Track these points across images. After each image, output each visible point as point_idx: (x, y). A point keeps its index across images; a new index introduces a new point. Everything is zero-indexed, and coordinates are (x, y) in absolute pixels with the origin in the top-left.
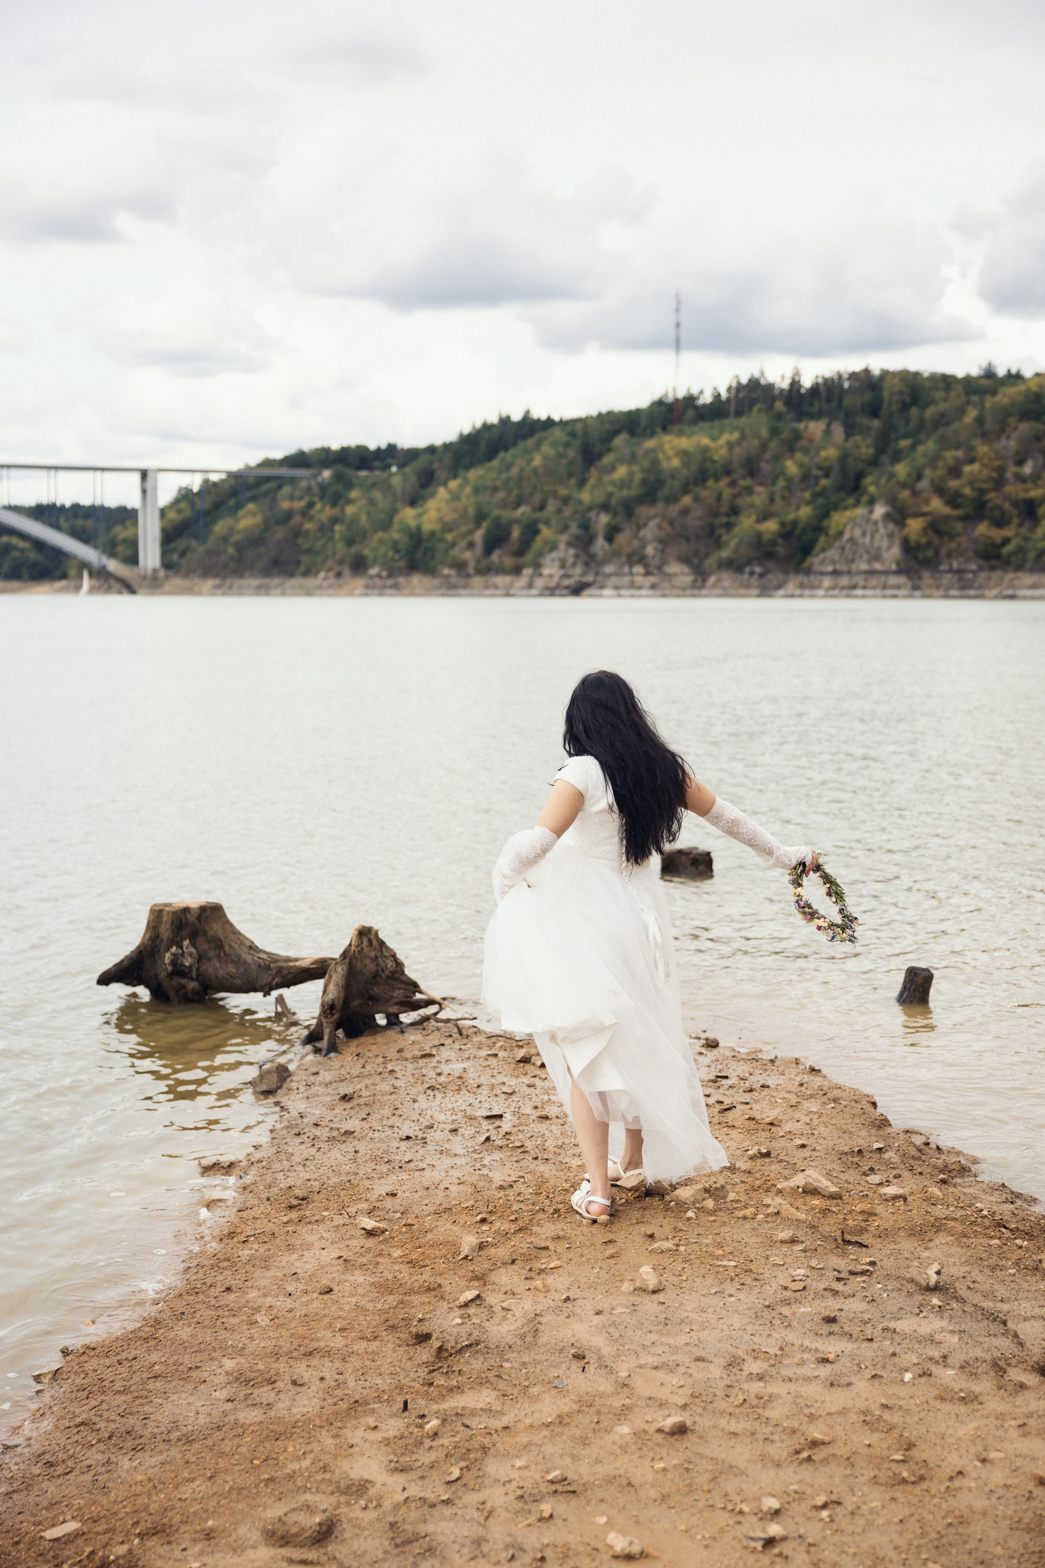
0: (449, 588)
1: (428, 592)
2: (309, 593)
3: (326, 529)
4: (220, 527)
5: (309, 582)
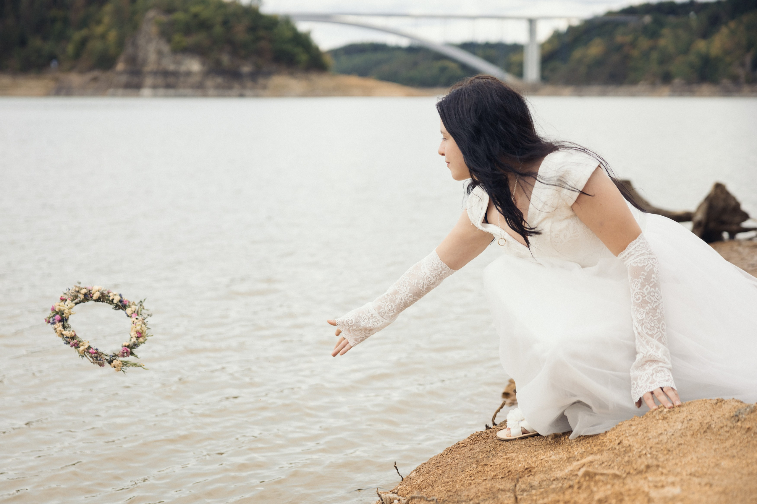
0: (727, 93)
1: (713, 95)
2: (633, 95)
3: (646, 55)
4: (577, 54)
5: (634, 89)
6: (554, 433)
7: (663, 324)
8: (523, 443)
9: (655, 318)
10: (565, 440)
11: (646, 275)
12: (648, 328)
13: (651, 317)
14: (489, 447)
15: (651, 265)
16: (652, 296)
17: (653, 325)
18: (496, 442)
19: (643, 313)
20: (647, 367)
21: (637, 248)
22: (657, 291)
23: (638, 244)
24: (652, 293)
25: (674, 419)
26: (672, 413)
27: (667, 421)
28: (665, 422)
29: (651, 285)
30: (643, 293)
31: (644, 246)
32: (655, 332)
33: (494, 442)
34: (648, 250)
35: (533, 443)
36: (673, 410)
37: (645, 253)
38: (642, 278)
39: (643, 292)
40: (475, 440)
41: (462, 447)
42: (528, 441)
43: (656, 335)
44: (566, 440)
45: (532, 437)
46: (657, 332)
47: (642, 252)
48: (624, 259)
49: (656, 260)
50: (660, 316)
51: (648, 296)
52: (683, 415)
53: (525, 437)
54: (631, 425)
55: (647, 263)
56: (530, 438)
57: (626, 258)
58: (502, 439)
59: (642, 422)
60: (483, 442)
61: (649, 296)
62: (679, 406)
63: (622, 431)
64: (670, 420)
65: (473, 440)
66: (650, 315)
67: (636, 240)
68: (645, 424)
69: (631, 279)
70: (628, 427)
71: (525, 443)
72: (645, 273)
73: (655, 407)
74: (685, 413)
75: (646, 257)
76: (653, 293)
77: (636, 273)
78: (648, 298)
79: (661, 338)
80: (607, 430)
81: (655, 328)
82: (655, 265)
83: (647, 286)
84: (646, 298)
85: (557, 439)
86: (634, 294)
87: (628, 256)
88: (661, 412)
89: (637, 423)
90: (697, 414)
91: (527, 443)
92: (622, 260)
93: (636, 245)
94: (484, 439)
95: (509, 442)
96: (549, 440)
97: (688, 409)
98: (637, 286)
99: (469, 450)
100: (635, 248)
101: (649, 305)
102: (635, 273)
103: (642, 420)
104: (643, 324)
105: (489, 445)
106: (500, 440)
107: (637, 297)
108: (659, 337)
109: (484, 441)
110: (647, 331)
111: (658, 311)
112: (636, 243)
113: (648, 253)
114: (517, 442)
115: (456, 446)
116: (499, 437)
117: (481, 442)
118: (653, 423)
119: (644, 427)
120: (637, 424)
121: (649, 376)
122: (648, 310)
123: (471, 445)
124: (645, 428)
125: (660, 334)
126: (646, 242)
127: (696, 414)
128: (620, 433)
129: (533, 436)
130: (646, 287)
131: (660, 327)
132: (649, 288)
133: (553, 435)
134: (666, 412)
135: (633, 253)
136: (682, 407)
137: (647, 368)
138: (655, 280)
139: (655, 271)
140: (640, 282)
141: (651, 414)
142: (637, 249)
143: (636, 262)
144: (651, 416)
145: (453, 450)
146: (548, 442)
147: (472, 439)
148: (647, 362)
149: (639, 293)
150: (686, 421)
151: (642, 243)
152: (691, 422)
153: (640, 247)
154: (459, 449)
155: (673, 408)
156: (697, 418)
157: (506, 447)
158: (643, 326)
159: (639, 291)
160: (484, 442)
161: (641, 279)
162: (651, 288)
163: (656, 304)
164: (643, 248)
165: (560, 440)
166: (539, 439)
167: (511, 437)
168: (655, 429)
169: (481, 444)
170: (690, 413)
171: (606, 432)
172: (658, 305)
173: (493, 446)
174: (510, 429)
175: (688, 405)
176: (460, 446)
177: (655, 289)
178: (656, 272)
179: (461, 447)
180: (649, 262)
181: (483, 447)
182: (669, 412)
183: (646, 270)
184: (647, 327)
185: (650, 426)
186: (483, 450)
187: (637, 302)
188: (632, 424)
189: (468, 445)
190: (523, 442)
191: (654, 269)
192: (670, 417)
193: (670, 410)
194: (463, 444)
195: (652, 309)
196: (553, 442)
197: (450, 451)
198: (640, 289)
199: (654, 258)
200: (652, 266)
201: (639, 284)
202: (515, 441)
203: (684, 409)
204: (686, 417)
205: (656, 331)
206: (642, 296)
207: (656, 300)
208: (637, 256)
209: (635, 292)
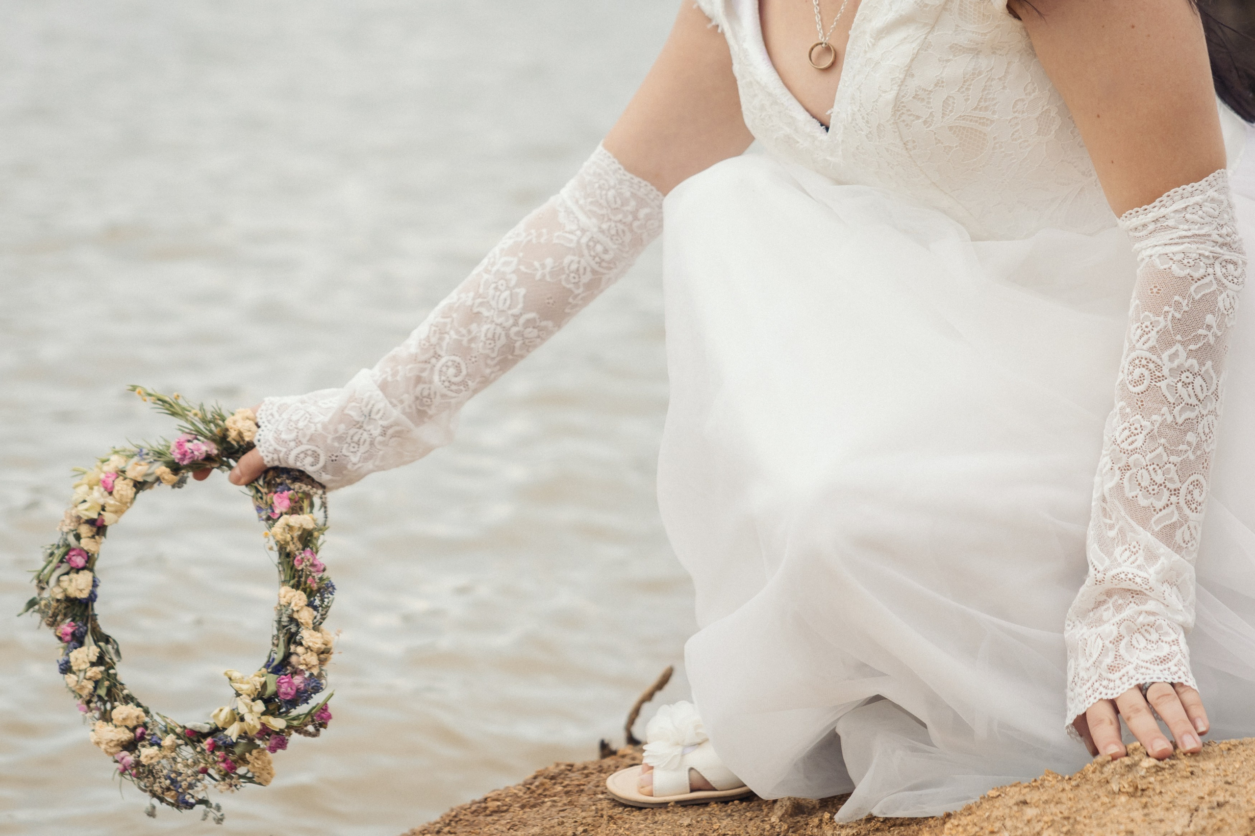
6: (794, 795)
7: (1197, 484)
8: (686, 821)
9: (1173, 459)
10: (819, 826)
11: (1186, 309)
12: (1139, 484)
13: (1160, 450)
14: (576, 822)
15: (1214, 282)
16: (1185, 385)
17: (1159, 479)
18: (602, 810)
19: (1139, 430)
20: (1106, 612)
21: (1190, 210)
22: (1207, 371)
23: (1198, 198)
24: (1188, 374)
25: (1167, 798)
26: (1166, 774)
27: (1144, 800)
28: (1136, 803)
29: (1192, 347)
30: (1159, 367)
31: (1216, 213)
32: (1159, 505)
33: (593, 808)
34: (1224, 231)
35: (715, 827)
36: (1172, 766)
37: (1210, 235)
38: (1170, 317)
39: (1160, 363)
40: (540, 791)
41: (494, 812)
42: (705, 817)
43: (1161, 514)
44: (823, 825)
45: (722, 802)
46: (1167, 505)
47: (1202, 232)
48: (1137, 234)
49: (1239, 270)
50: (1192, 457)
51: (1170, 380)
52: (1202, 786)
53: (700, 802)
54: (1025, 803)
55: (1202, 271)
56: (714, 807)
57: (1145, 232)
58: (622, 801)
59: (1064, 797)
60: (560, 804)
61: (1176, 381)
62: (1194, 753)
63: (992, 819)
64: (1157, 799)
65: (533, 792)
66: (1160, 445)
67: (1196, 185)
68: (1070, 803)
69: (1137, 306)
70: (1015, 808)
71: (694, 822)
72: (1185, 303)
73: (1114, 749)
74: (1209, 780)
75: (1207, 249)
76: (1190, 376)
77: (1158, 293)
78: (1168, 385)
79: (1173, 527)
80: (950, 808)
81: (1165, 490)
82: (1230, 285)
83: (1178, 347)
84: (1163, 384)
85: (799, 819)
86: (1130, 358)
87: (1151, 227)
88: (1130, 768)
89: (1045, 797)
90: (1249, 787)
91: (698, 822)
92: (1131, 233)
93: (1192, 200)
94: (567, 793)
95: (644, 811)
96: (773, 819)
97: (1222, 767)
98: (1145, 337)
99: (508, 827)
100: (1186, 208)
101: (1165, 409)
102: (1155, 290)
103: (1063, 790)
104: (1128, 467)
105: (578, 815)
106: (617, 801)
107: (1138, 372)
108: (1168, 523)
109: (565, 800)
110: (1134, 494)
111: (1191, 437)
112: (1192, 194)
113: (1220, 240)
114: (670, 815)
115: (474, 808)
116: (611, 793)
117: (554, 801)
118: (1096, 805)
119: (1066, 814)
120: (1046, 802)
121: (1107, 643)
122: (1157, 425)
123: (523, 807)
124: (1067, 818)
125: (1176, 512)
126: (1225, 203)
127: (1245, 787)
128: (985, 824)
129: (725, 801)
130: (1173, 350)
131: (1183, 491)
132: (1183, 354)
133: (788, 803)
134: (1148, 769)
135: (1171, 223)
136: (1204, 759)
137: (1106, 615)
138: (1210, 334)
139: (1220, 304)
140: (1159, 328)
141: (1097, 772)
142: (1188, 216)
143: (1171, 255)
144: (1096, 777)
145: (461, 820)
146: (768, 827)
147: (529, 789)
148: (1109, 594)
149: (1144, 362)
150: (1205, 810)
151: (1213, 200)
152: (1220, 814)
153: (1200, 213)
154: (481, 818)
155: (1172, 756)
156: (1243, 804)
157: (628, 829)
158: (1128, 474)
159: (1149, 355)
160: (565, 805)
161: (1165, 317)
162: (1187, 358)
163: (1189, 414)
164: (1208, 219)
165: (807, 824)
166: (742, 813)
167: (652, 796)
168: (1098, 825)
169: (554, 809)
170: (1228, 783)
171: (949, 816)
172: (1197, 417)
173: (589, 820)
174: (652, 768)
175: (1225, 753)
176: (486, 808)
177: (1202, 364)
178: (1222, 309)
179: (488, 812)
180: (1210, 270)
181: (553, 822)
182: (1159, 770)
183: (1193, 294)
184: (1140, 481)
185: (1085, 813)
186: (552, 830)
187: (1130, 387)
188: (1028, 801)
189: (512, 809)
190: (686, 818)
191: (1220, 298)
192: (1158, 788)
193: (1161, 764)
194: (497, 800)
195: (1169, 427)
196: (783, 829)
197: (451, 821)
198: (1152, 349)
199: (1235, 264)
200: (1214, 287)
201: (1153, 334)
202: (662, 810)
203: (1209, 765)
204: (1210, 794)
205: (1164, 501)
206: (1152, 373)
207: (1193, 401)
208: (1180, 238)
209: (1134, 355)
